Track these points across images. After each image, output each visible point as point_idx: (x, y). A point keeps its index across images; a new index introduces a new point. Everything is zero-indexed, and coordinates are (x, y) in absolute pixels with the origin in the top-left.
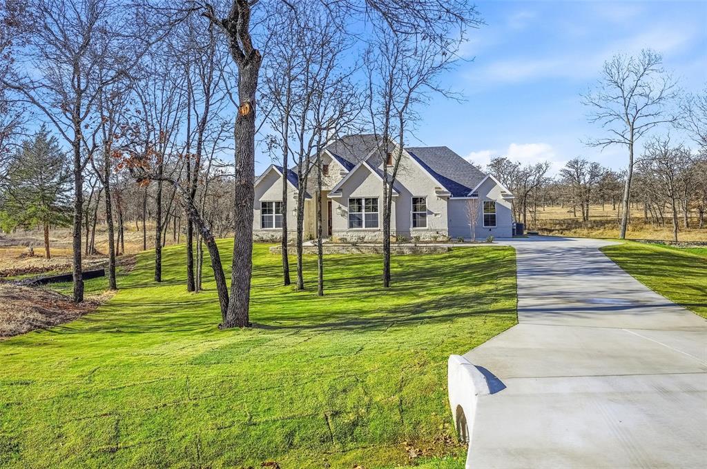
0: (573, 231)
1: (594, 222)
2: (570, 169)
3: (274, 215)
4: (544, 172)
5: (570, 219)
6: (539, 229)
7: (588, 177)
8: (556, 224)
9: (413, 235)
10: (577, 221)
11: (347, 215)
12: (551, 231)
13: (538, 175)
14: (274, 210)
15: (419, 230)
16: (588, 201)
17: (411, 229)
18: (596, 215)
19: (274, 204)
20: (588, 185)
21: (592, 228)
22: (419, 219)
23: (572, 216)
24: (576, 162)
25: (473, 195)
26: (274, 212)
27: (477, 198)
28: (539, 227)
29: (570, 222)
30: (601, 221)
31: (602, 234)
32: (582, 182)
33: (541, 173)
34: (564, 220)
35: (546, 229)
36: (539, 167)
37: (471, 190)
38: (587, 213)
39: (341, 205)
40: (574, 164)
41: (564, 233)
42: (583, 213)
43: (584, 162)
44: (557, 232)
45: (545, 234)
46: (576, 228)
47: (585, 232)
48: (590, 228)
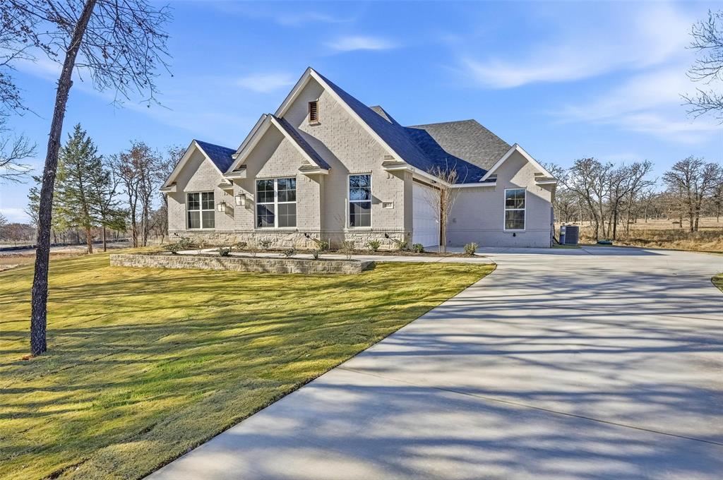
0: (676, 242)
1: (705, 232)
2: (679, 172)
3: (201, 210)
4: (643, 174)
5: (674, 230)
6: (631, 240)
7: (700, 182)
8: (654, 235)
9: (349, 238)
10: (683, 232)
11: (254, 207)
12: (646, 242)
13: (634, 177)
14: (201, 204)
15: (359, 232)
16: (698, 209)
17: (346, 229)
18: (708, 226)
19: (200, 196)
20: (699, 191)
21: (701, 239)
22: (360, 212)
23: (677, 227)
24: (687, 164)
25: (488, 181)
26: (201, 207)
27: (494, 184)
28: (633, 237)
29: (673, 232)
30: (714, 232)
31: (715, 246)
32: (693, 187)
33: (638, 176)
34: (665, 231)
35: (641, 240)
36: (636, 168)
37: (484, 172)
38: (697, 222)
39: (245, 192)
40: (682, 166)
41: (663, 245)
42: (692, 222)
43: (697, 163)
44: (654, 243)
45: (639, 245)
46: (679, 239)
47: (692, 244)
48: (699, 239)
